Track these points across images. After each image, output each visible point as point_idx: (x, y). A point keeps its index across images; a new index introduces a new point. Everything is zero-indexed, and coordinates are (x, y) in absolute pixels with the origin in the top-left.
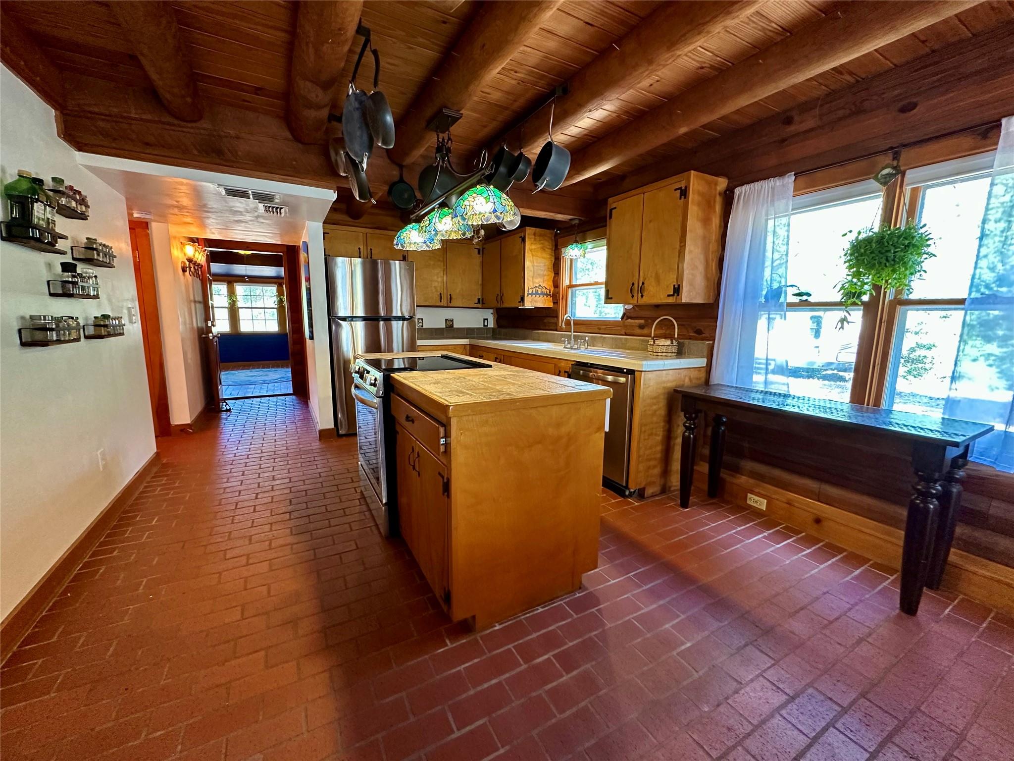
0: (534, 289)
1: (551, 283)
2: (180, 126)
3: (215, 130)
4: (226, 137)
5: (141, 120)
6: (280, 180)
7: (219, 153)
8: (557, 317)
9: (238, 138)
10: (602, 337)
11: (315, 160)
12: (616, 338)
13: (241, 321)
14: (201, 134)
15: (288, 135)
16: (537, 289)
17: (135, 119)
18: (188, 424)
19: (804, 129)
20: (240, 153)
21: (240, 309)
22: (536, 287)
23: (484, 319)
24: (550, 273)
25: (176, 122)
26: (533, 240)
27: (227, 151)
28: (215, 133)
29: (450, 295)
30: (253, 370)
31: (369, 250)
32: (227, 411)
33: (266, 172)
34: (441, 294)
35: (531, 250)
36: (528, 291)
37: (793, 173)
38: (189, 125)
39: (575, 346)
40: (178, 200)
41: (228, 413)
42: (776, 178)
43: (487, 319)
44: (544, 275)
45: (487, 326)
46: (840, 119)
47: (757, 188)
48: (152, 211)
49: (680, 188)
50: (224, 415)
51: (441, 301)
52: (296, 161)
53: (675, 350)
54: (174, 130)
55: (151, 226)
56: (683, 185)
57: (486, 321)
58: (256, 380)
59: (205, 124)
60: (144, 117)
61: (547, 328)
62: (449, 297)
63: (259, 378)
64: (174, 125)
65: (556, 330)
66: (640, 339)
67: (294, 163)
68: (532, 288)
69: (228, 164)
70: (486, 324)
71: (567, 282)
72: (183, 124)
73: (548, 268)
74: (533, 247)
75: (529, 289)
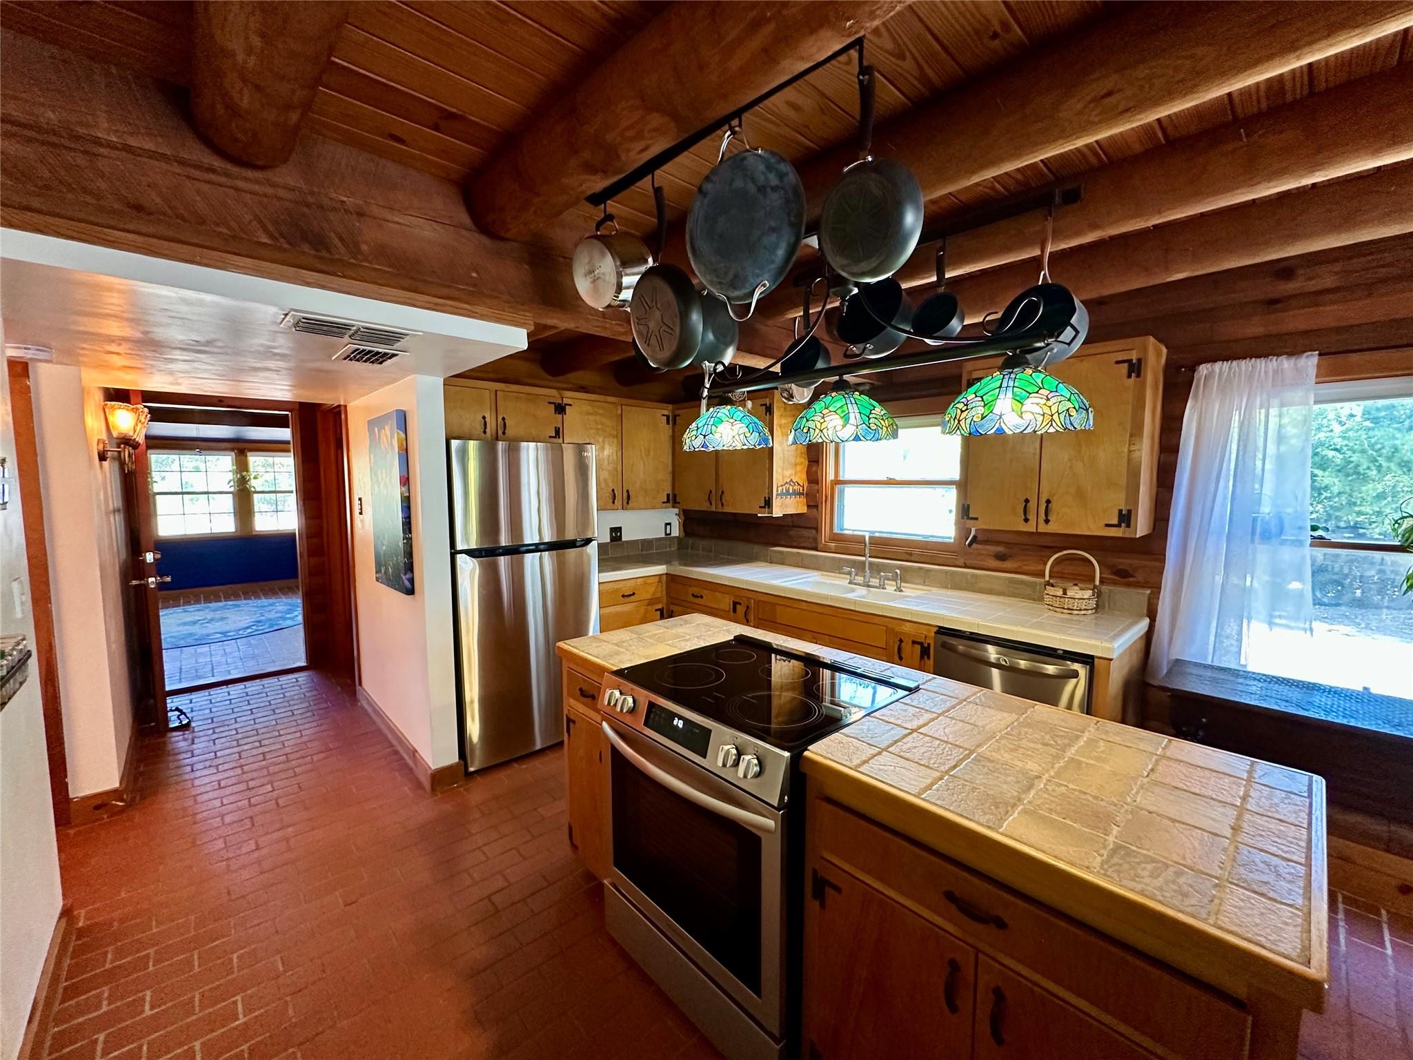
0: (784, 487)
1: (804, 476)
2: (227, 175)
3: (312, 193)
4: (334, 209)
5: (127, 148)
6: (428, 305)
7: (319, 242)
8: (817, 529)
9: (361, 214)
10: (921, 568)
11: (514, 273)
12: (953, 572)
13: (158, 517)
14: (279, 199)
15: (465, 218)
16: (788, 486)
17: (110, 145)
18: (115, 791)
19: (1314, 289)
20: (364, 247)
21: (157, 497)
22: (787, 483)
23: (667, 524)
24: (803, 460)
25: (217, 163)
26: (782, 409)
27: (336, 241)
28: (310, 199)
29: (628, 491)
30: (190, 608)
31: (500, 419)
32: (184, 728)
33: (403, 289)
34: (613, 490)
35: (780, 426)
36: (777, 491)
37: (1317, 352)
38: (250, 174)
39: (875, 582)
40: (147, 329)
41: (188, 735)
42: (1281, 358)
43: (670, 524)
44: (796, 465)
45: (670, 534)
46: (1384, 281)
47: (1244, 368)
48: (53, 344)
49: (1129, 361)
50: (178, 741)
51: (614, 503)
52: (477, 272)
53: (1093, 604)
54: (209, 182)
55: (35, 372)
56: (1134, 356)
57: (668, 527)
58: (205, 632)
59: (287, 177)
60: (133, 142)
61: (795, 544)
62: (625, 494)
63: (212, 628)
64: (211, 170)
65: (816, 549)
66: (1006, 578)
67: (474, 275)
68: (782, 486)
69: (324, 268)
70: (668, 532)
71: (831, 476)
72: (235, 170)
73: (802, 453)
74: (783, 421)
75: (778, 487)
